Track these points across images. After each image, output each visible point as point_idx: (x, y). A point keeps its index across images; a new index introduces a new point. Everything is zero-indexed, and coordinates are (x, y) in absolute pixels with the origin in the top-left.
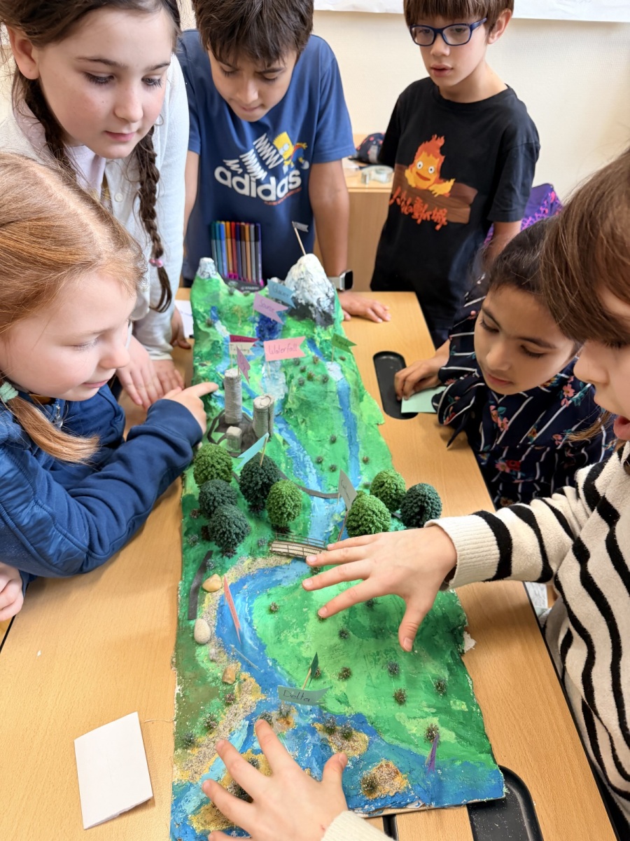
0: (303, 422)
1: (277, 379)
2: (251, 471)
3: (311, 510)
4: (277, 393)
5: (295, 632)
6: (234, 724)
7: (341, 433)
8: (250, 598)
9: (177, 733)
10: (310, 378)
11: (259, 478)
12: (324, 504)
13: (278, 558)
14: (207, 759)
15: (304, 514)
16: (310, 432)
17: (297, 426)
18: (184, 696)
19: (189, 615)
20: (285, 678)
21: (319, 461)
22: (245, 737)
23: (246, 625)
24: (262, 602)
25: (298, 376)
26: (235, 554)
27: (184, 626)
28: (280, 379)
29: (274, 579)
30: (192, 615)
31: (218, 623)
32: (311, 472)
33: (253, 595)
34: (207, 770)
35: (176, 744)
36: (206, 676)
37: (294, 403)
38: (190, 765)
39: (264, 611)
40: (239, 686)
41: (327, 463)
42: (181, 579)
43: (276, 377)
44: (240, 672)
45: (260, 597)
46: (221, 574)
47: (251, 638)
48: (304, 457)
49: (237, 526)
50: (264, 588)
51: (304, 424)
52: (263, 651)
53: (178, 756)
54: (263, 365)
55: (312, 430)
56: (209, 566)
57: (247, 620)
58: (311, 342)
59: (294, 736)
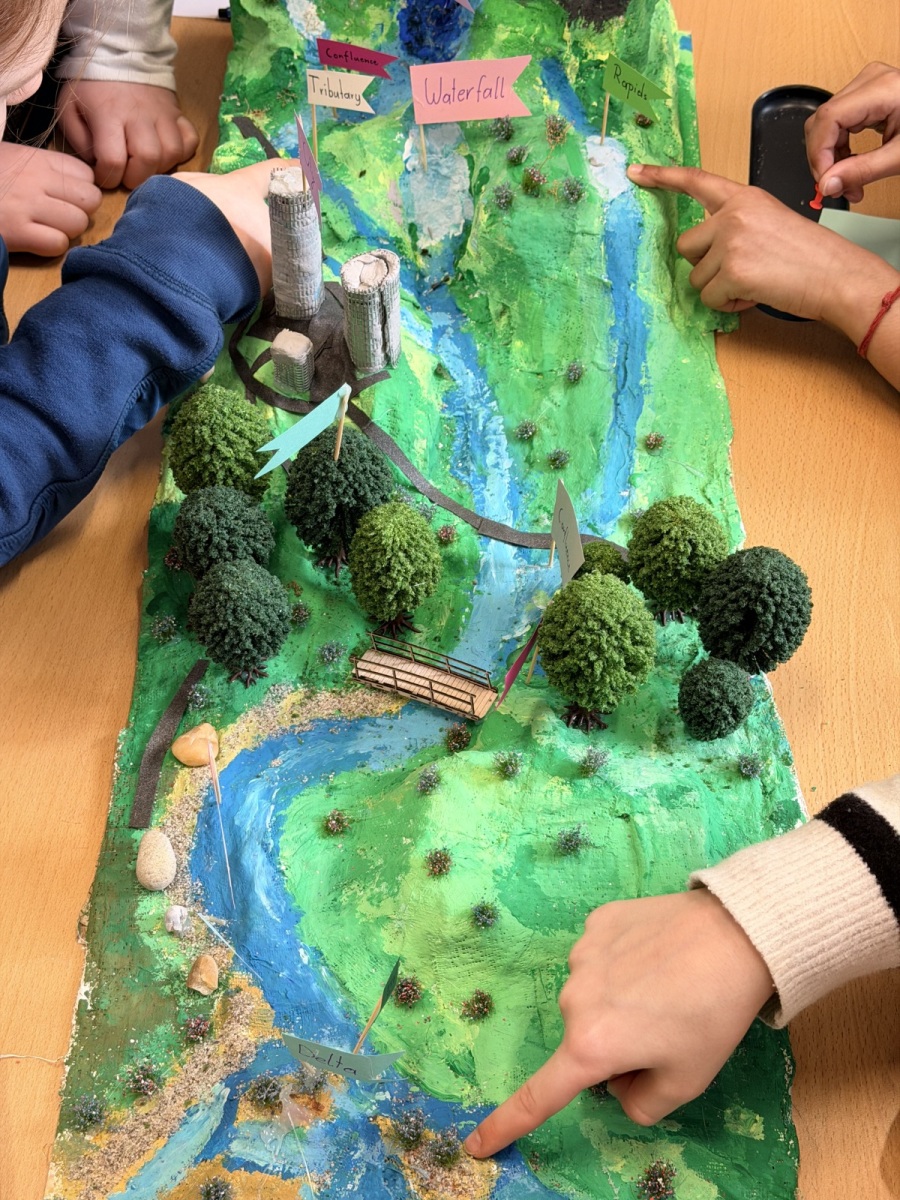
0: (502, 313)
1: (446, 177)
2: (309, 471)
3: (478, 576)
4: (443, 219)
5: (377, 890)
6: (198, 1089)
7: (600, 358)
8: (284, 791)
9: (66, 1092)
10: (532, 187)
11: (329, 495)
12: (514, 562)
13: (370, 697)
14: (127, 1160)
15: (457, 583)
16: (517, 344)
17: (484, 323)
18: (96, 1009)
19: (132, 816)
20: (334, 998)
21: (524, 435)
22: (216, 1124)
23: (261, 858)
24: (313, 804)
25: (502, 177)
26: (263, 675)
27: (117, 842)
28: (455, 178)
29: (351, 751)
30: (141, 818)
31: (199, 844)
32: (497, 465)
33: (290, 785)
34: (122, 1185)
35: (61, 1119)
36: (152, 967)
37: (479, 257)
38: (86, 1169)
39: (311, 829)
40: (225, 1003)
41: (547, 444)
42: (128, 723)
43: (444, 171)
44: (232, 969)
45: (307, 791)
46: (219, 725)
47: (268, 894)
48: (488, 419)
49: (254, 620)
50: (320, 771)
51: (504, 319)
52: (292, 927)
53: (62, 1145)
54: (406, 134)
55: (525, 338)
56: (194, 701)
57: (265, 846)
58: (553, 68)
59: (327, 1139)
